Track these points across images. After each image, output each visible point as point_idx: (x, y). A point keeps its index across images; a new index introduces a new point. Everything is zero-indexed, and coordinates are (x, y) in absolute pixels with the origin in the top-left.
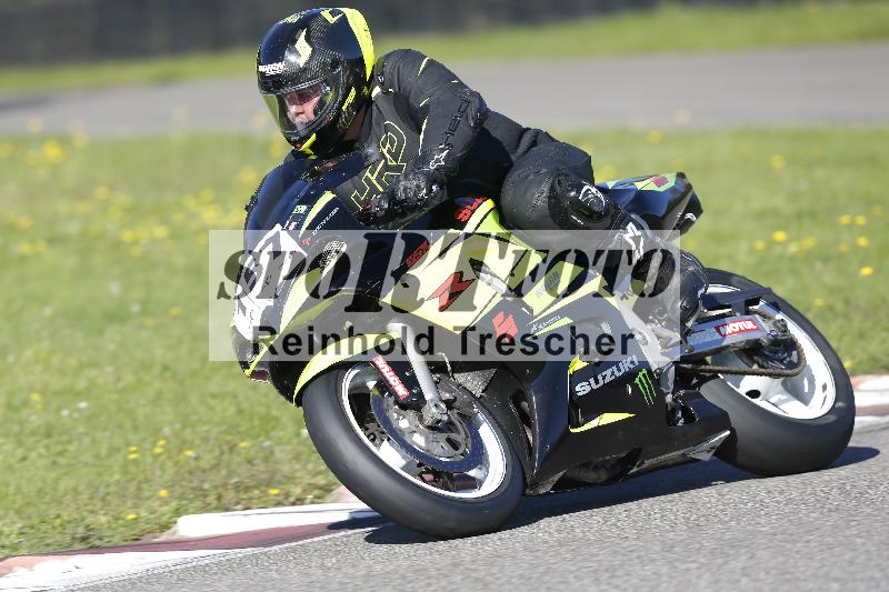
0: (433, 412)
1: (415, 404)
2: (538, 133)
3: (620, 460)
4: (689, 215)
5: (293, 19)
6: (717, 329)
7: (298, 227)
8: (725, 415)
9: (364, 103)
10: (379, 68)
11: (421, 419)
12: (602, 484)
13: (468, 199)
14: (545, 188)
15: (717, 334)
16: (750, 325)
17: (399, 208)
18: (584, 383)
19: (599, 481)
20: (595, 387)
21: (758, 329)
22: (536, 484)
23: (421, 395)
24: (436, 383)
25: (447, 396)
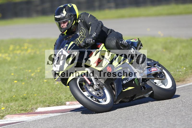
0: (96, 87)
1: (92, 85)
2: (111, 30)
3: (131, 97)
4: (141, 47)
5: (62, 6)
6: (149, 70)
7: (66, 49)
8: (151, 88)
9: (77, 24)
10: (80, 16)
11: (93, 88)
12: (128, 102)
13: (99, 43)
14: (115, 41)
15: (149, 71)
16: (155, 69)
17: (87, 45)
18: (125, 81)
19: (127, 101)
20: (127, 82)
21: (157, 70)
22: (116, 102)
23: (93, 83)
24: (96, 81)
25: (98, 84)
